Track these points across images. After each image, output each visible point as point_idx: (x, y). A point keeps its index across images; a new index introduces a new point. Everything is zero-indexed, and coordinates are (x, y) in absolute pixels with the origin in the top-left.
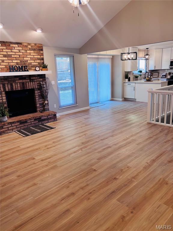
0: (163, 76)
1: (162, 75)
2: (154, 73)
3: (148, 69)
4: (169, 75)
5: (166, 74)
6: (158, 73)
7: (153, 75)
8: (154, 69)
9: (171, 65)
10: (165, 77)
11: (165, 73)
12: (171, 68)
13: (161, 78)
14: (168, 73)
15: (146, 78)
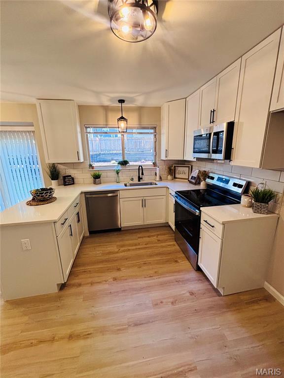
0: (192, 177)
6: (187, 168)
7: (178, 172)
8: (166, 158)
10: (194, 182)
11: (197, 172)
13: (190, 182)
15: (142, 178)
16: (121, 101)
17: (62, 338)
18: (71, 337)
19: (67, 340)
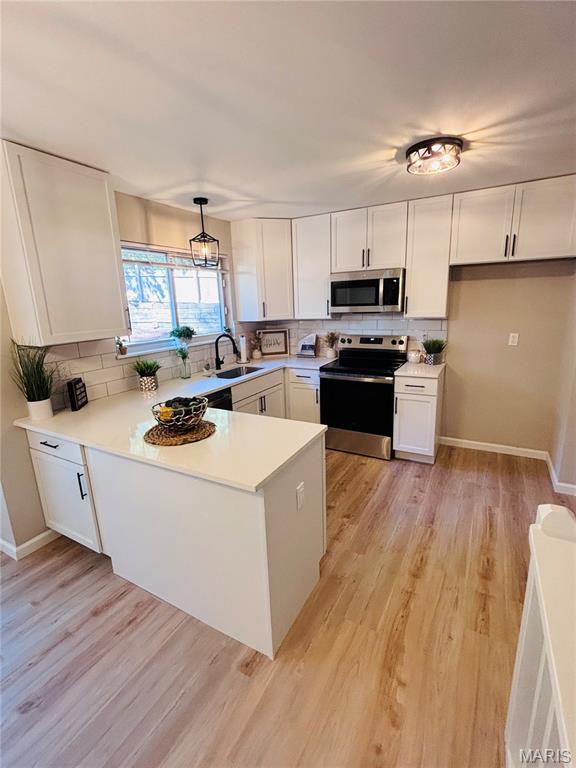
0: (304, 347)
1: (301, 343)
2: (269, 337)
3: (235, 318)
4: (332, 346)
5: (317, 338)
6: (283, 335)
7: (264, 342)
8: (262, 319)
9: (334, 303)
10: (311, 353)
11: (313, 336)
12: (336, 316)
13: (300, 356)
14: (324, 334)
15: (222, 362)
16: (201, 201)
17: (413, 585)
18: (416, 574)
19: (418, 580)
